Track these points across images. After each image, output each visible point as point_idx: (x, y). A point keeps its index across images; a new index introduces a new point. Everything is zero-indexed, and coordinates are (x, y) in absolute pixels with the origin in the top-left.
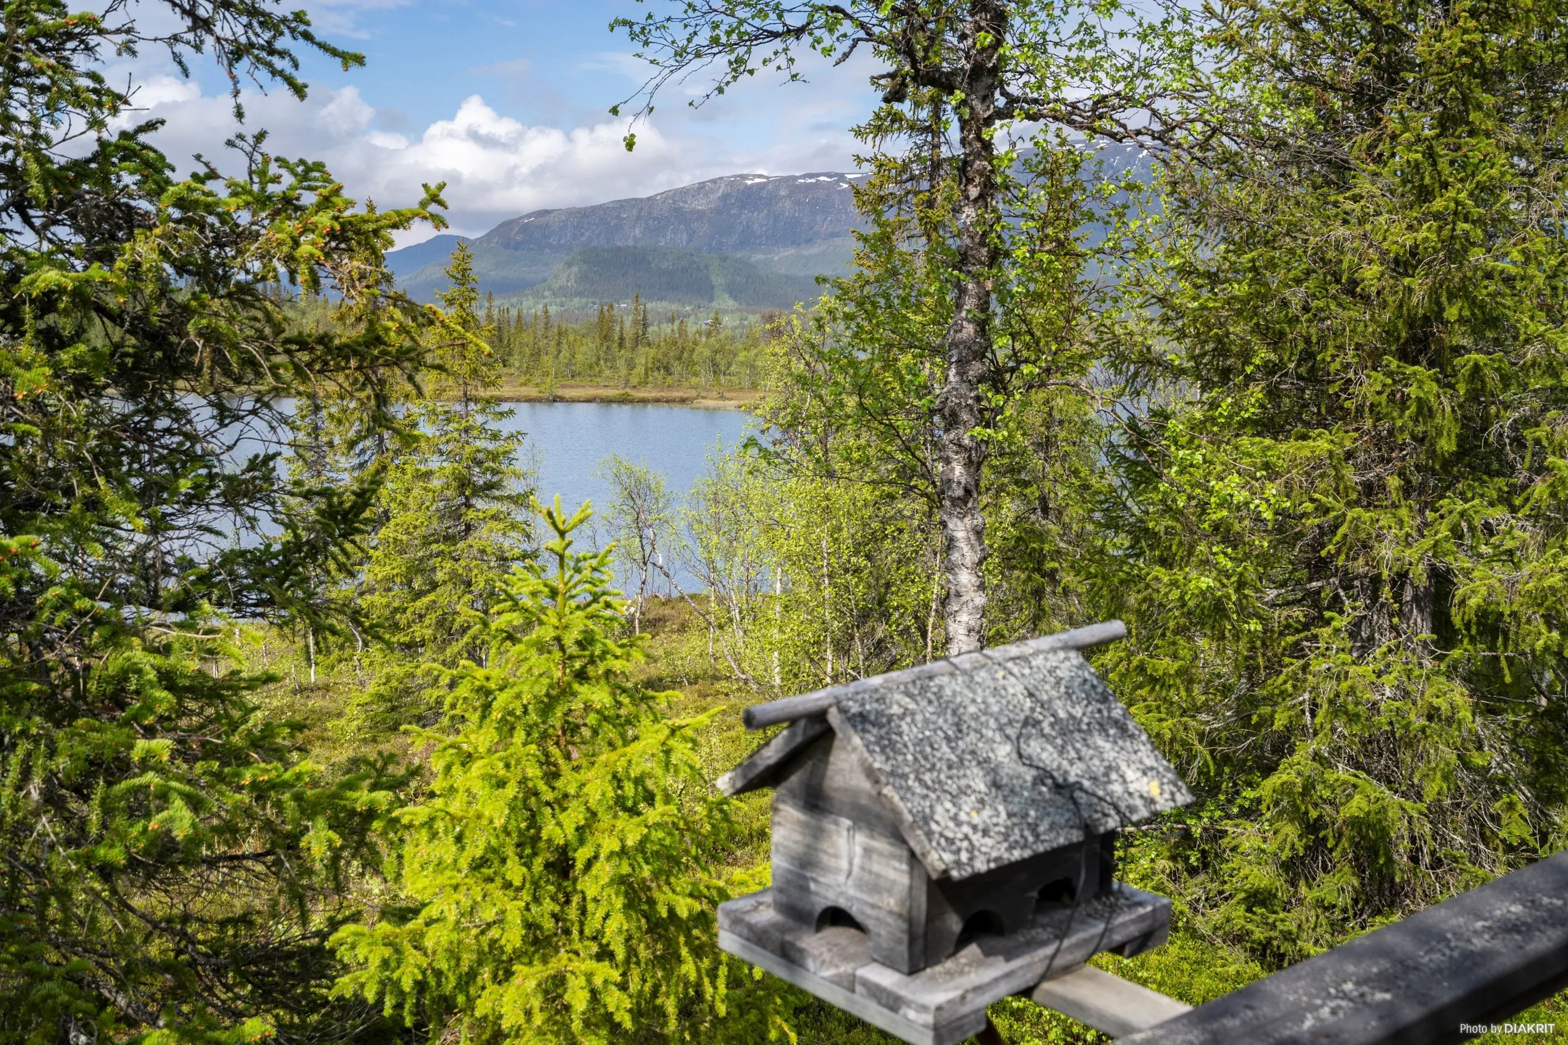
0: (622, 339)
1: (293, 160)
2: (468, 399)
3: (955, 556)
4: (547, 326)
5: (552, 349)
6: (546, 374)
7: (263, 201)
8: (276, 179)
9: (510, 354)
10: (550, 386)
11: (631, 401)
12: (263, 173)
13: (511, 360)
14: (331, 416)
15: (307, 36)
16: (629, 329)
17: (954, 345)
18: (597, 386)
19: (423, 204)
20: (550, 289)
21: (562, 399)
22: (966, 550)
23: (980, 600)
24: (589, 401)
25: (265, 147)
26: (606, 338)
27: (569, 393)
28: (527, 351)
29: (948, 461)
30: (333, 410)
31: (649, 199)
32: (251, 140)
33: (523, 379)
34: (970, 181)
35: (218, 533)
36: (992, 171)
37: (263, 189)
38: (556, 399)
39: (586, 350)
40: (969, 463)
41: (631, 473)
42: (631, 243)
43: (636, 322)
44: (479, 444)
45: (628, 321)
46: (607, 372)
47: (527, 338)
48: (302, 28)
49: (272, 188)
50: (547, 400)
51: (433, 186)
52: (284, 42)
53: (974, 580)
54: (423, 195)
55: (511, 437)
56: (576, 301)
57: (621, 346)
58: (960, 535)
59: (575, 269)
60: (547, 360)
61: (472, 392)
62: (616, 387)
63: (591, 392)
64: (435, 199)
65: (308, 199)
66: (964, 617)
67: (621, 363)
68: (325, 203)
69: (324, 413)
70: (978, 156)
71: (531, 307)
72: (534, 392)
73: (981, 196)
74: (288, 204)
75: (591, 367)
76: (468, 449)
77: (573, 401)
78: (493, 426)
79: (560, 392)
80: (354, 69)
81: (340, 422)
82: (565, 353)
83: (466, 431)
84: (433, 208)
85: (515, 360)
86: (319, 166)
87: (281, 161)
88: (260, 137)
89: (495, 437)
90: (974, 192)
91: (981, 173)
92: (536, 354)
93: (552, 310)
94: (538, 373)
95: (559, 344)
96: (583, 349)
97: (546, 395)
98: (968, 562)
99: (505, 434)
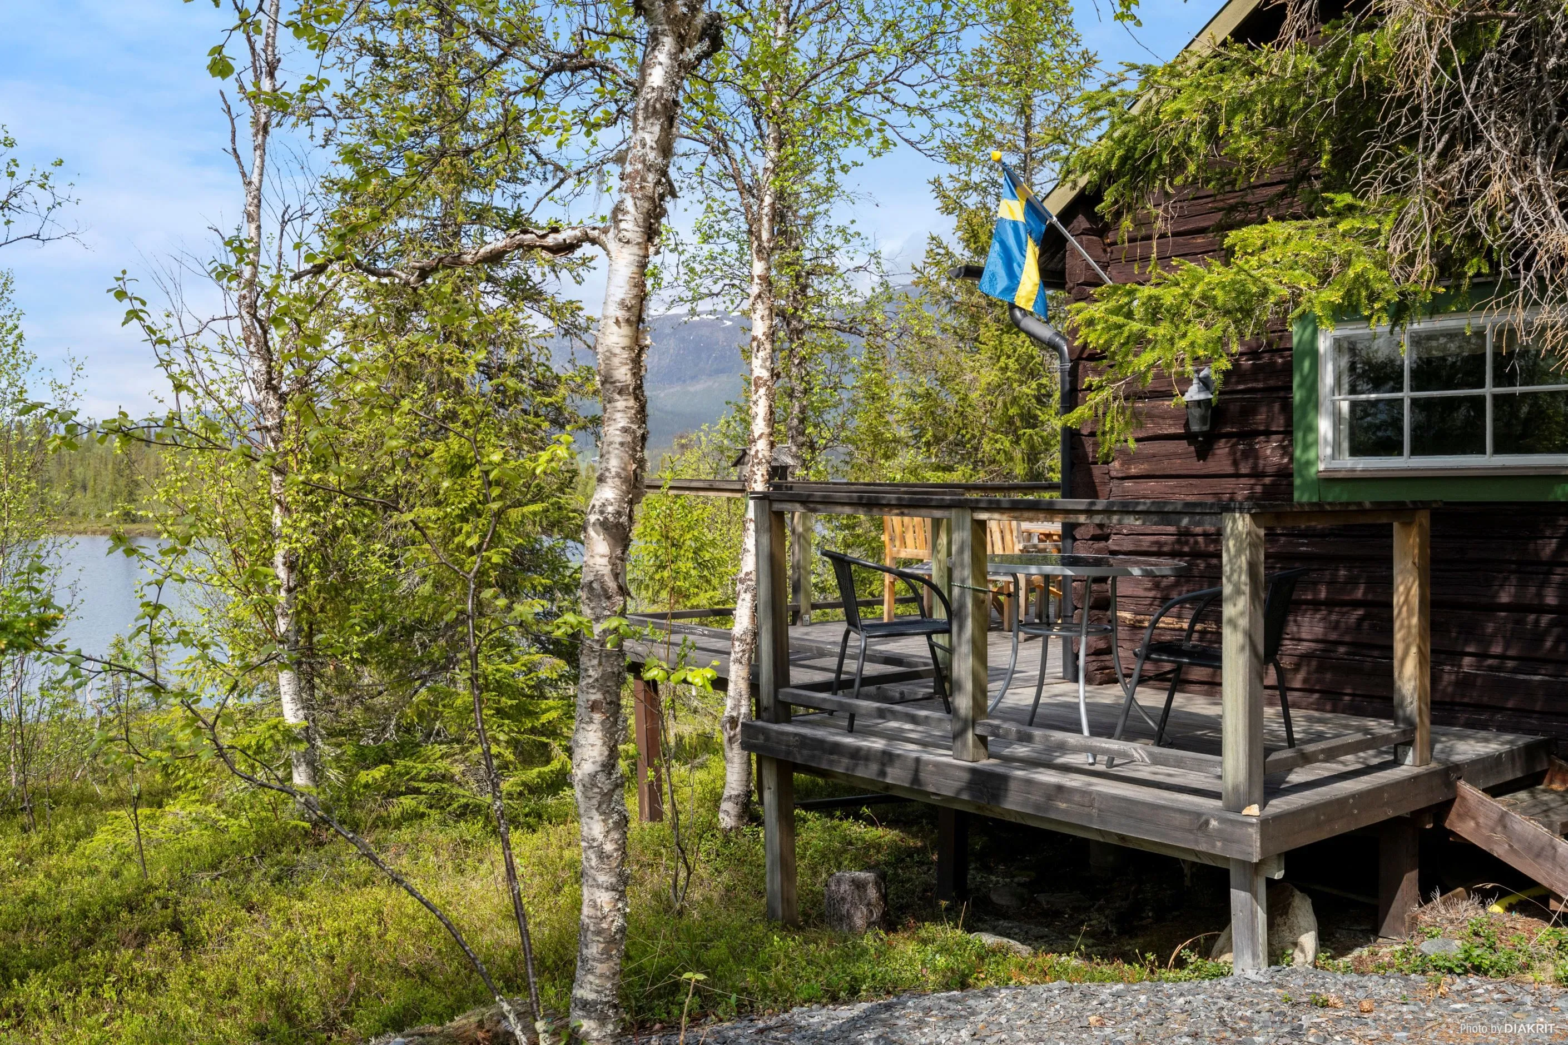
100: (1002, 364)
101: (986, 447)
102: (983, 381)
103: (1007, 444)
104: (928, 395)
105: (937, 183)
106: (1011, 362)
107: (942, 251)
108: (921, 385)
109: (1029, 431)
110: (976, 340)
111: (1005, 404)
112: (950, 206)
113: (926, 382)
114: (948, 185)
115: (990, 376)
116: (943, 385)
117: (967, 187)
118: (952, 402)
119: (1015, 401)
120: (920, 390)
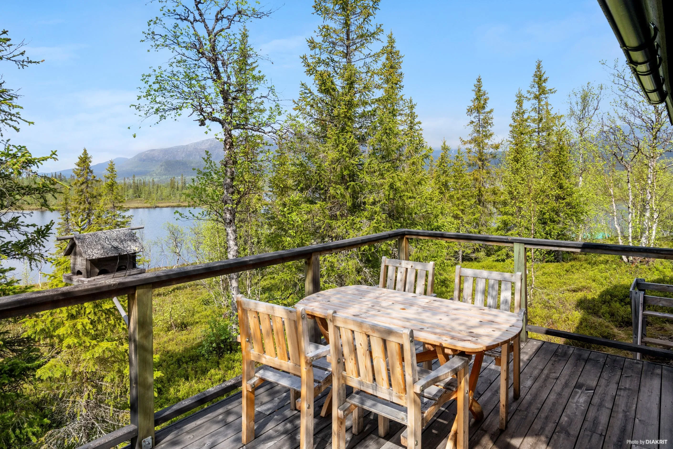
0: (178, 188)
1: (17, 146)
2: (114, 207)
3: (229, 237)
4: (154, 184)
5: (155, 192)
6: (153, 199)
7: (8, 155)
8: (12, 150)
9: (141, 194)
10: (153, 204)
11: (181, 207)
12: (8, 148)
13: (142, 195)
14: (72, 215)
15: (19, 118)
16: (180, 185)
17: (225, 184)
18: (170, 202)
19: (51, 155)
20: (155, 173)
21: (158, 207)
22: (231, 235)
23: (236, 248)
24: (167, 207)
25: (9, 143)
26: (173, 187)
27: (160, 205)
28: (147, 192)
29: (226, 213)
30: (73, 212)
31: (187, 145)
32: (6, 141)
33: (145, 201)
34: (227, 144)
35: (4, 238)
36: (232, 142)
37: (8, 152)
38: (156, 207)
39: (166, 192)
40: (231, 214)
41: (173, 227)
42: (181, 159)
43: (182, 183)
44: (119, 220)
45: (180, 182)
46: (173, 198)
47: (147, 188)
48: (18, 116)
49: (10, 152)
50: (153, 207)
51: (54, 151)
52: (14, 118)
53: (234, 243)
54: (51, 153)
55: (129, 217)
56: (164, 177)
57: (177, 190)
58: (230, 232)
59: (163, 167)
60: (154, 195)
61: (116, 205)
62: (176, 202)
63: (168, 204)
64: (54, 154)
65: (20, 154)
66: (232, 253)
67: (178, 196)
68: (23, 155)
69: (70, 214)
70: (229, 138)
71: (148, 179)
72: (149, 205)
73: (230, 148)
74: (15, 156)
75: (168, 197)
76: (114, 221)
77: (162, 207)
78: (123, 214)
79: (158, 205)
80: (31, 125)
81: (75, 216)
82: (159, 192)
83: (114, 216)
84: (54, 156)
85: (143, 196)
86: (24, 147)
87: (14, 146)
88: (8, 141)
89: (124, 217)
90: (228, 147)
91: (229, 142)
92: (150, 193)
93: (155, 180)
94: (150, 199)
95: (157, 190)
96: (166, 191)
97: (153, 206)
98: (232, 239)
99: (127, 216)
100: (340, 148)
101: (332, 191)
102: (330, 158)
103: (342, 190)
104: (301, 165)
105: (304, 58)
106: (344, 147)
107: (307, 91)
108: (298, 159)
109: (352, 183)
110: (325, 136)
111: (341, 169)
112: (311, 71)
113: (302, 157)
114: (310, 61)
115: (333, 155)
116: (309, 160)
117: (319, 62)
118: (314, 168)
119: (346, 168)
120: (298, 162)
